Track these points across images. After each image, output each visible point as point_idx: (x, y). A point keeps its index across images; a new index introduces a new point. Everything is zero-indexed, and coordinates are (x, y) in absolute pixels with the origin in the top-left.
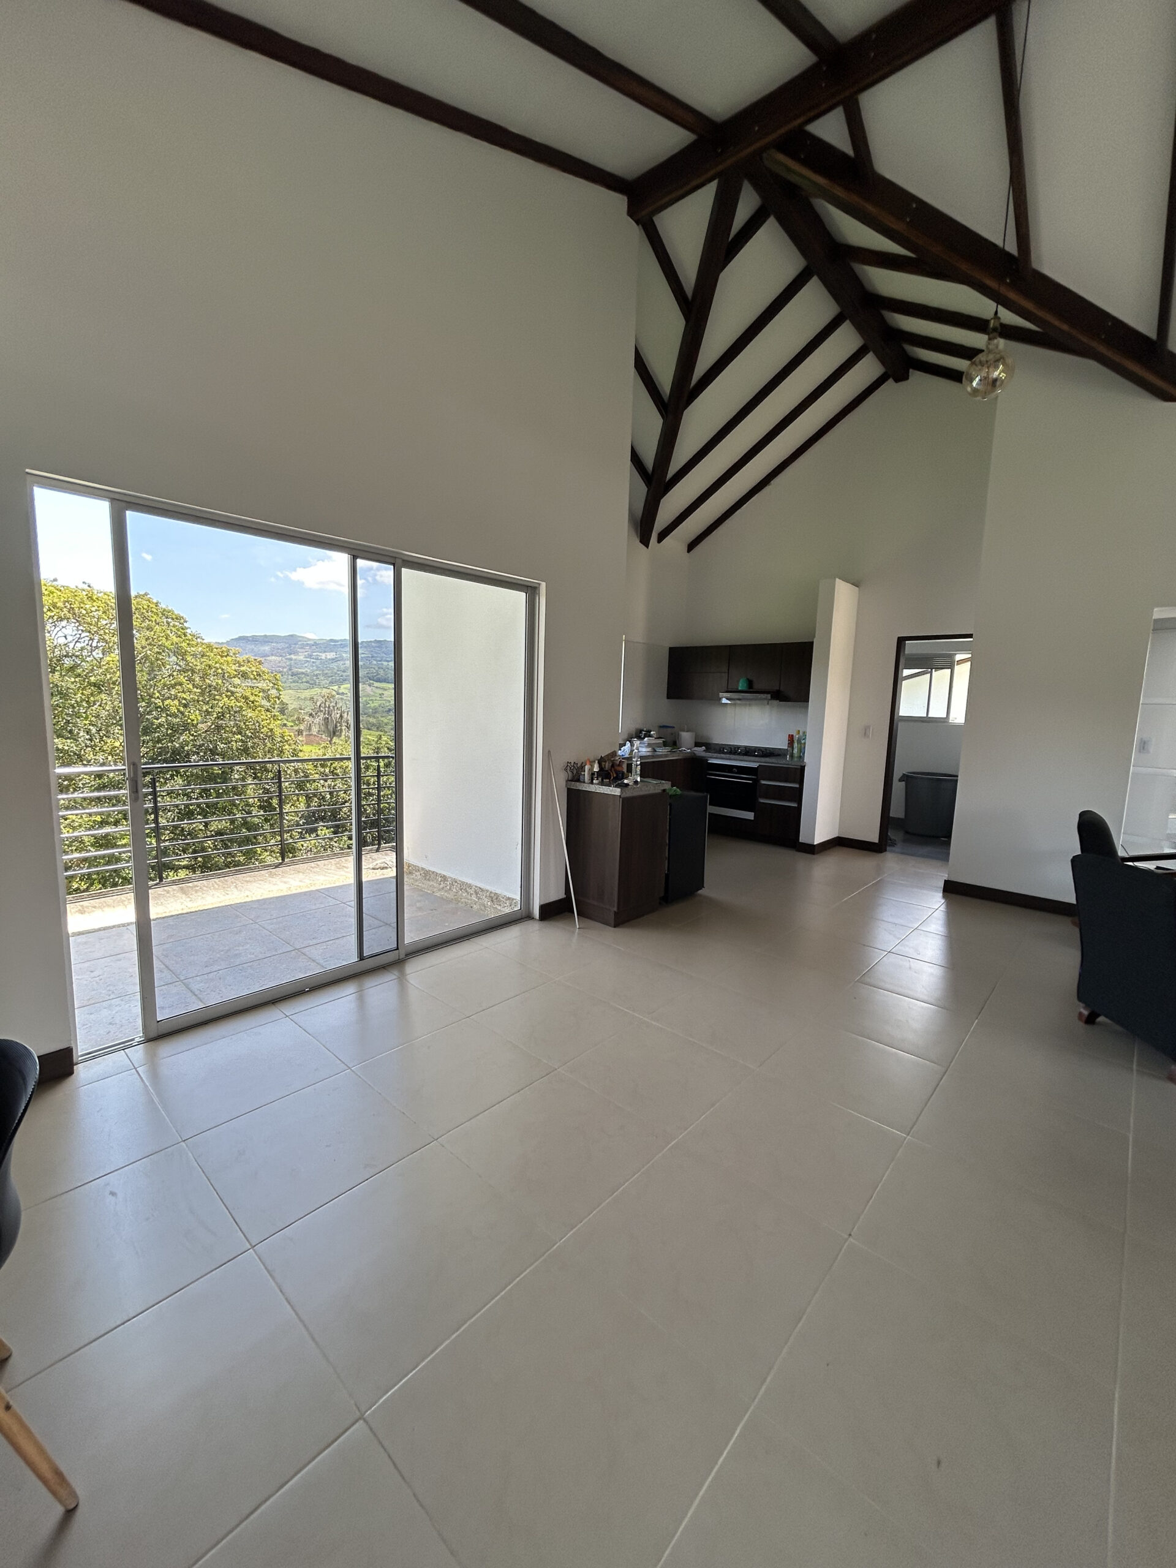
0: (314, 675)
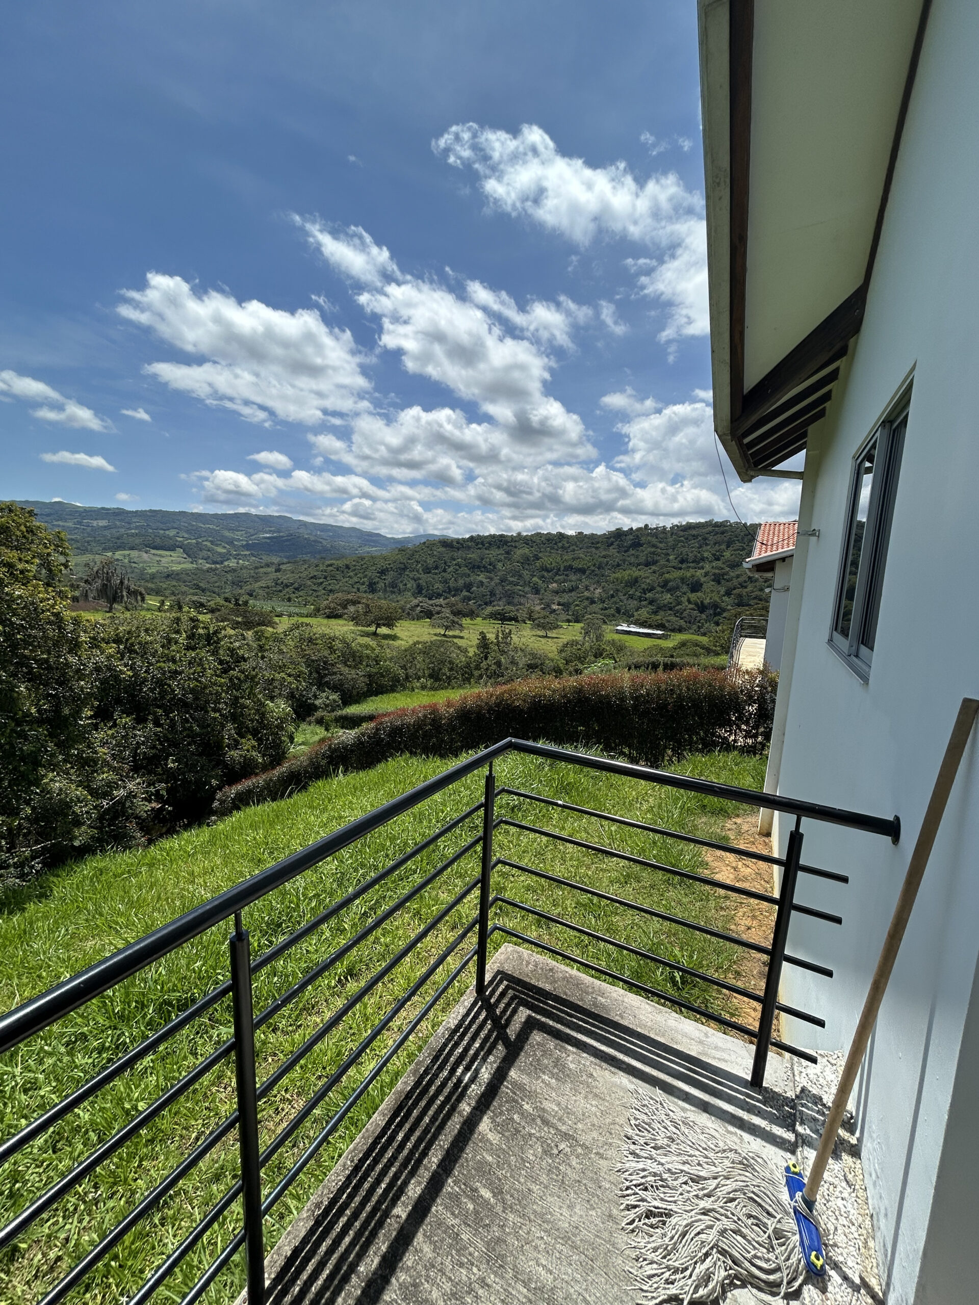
0: (85, 542)
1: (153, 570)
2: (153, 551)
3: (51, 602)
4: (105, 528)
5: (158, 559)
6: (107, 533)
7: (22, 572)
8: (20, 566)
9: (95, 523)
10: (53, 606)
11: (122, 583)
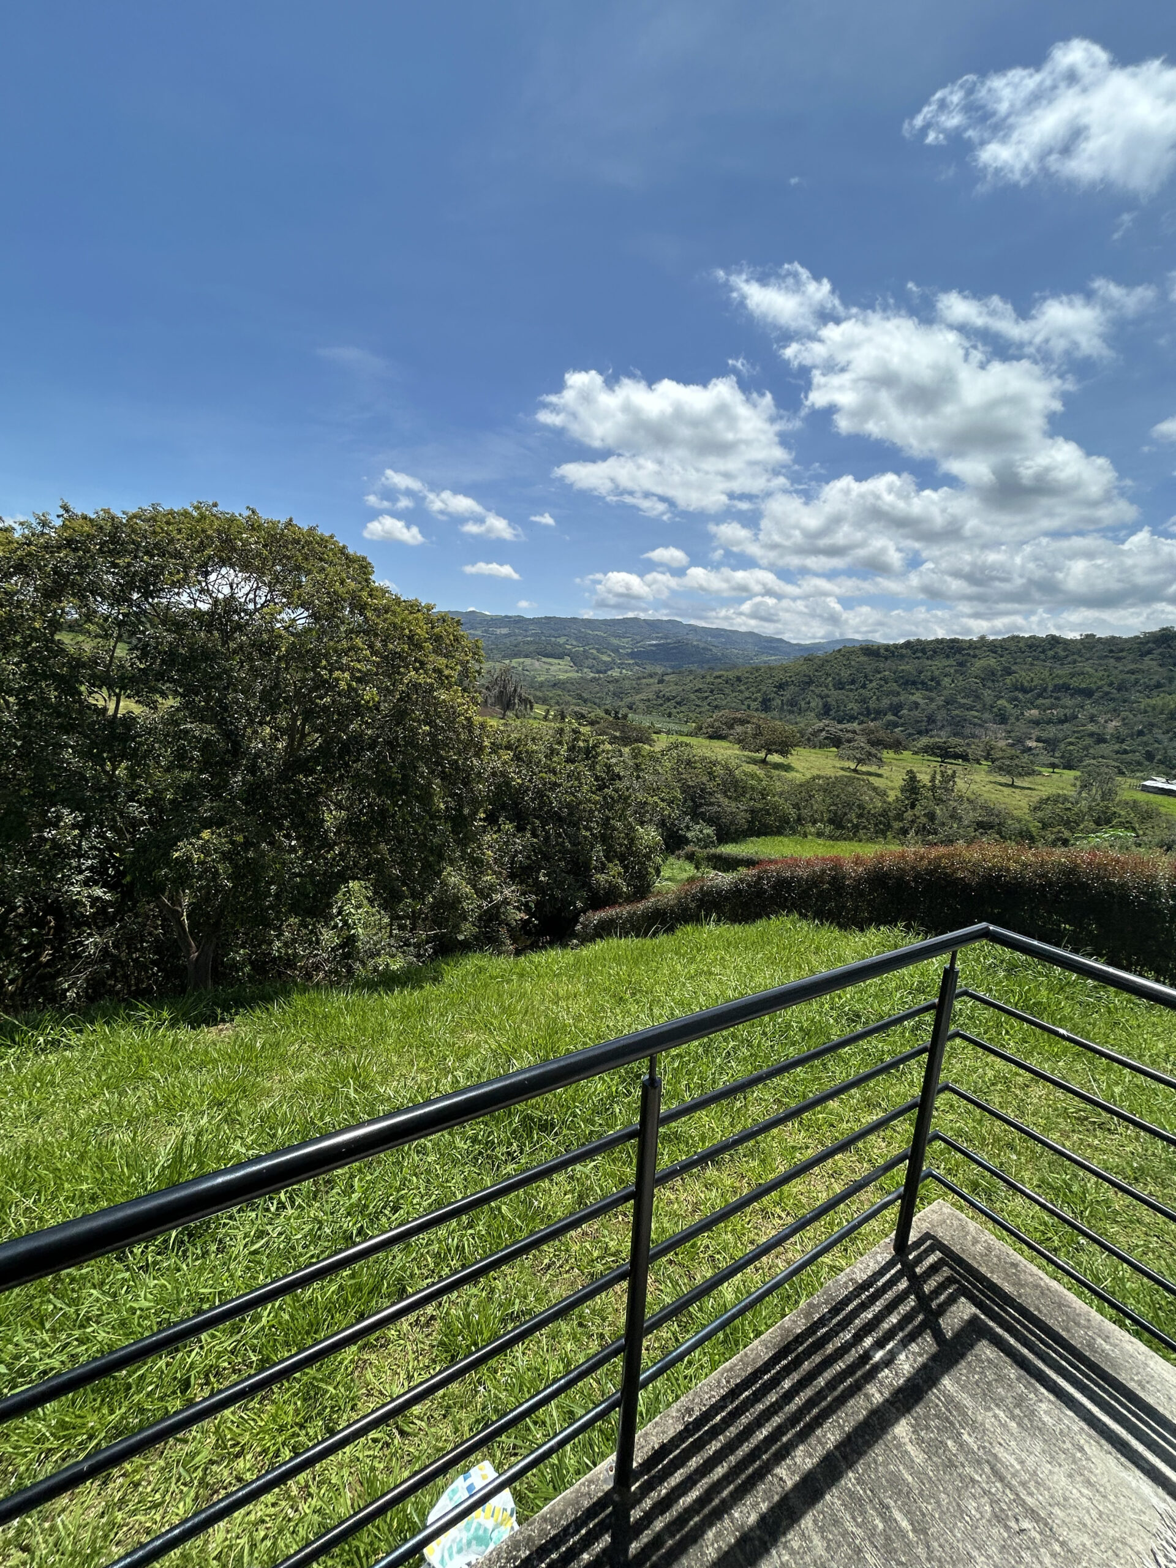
1: (542, 679)
2: (544, 659)
3: (466, 707)
4: (506, 636)
5: (547, 667)
6: (507, 641)
7: (447, 678)
8: (446, 672)
9: (498, 631)
10: (466, 711)
11: (515, 690)
